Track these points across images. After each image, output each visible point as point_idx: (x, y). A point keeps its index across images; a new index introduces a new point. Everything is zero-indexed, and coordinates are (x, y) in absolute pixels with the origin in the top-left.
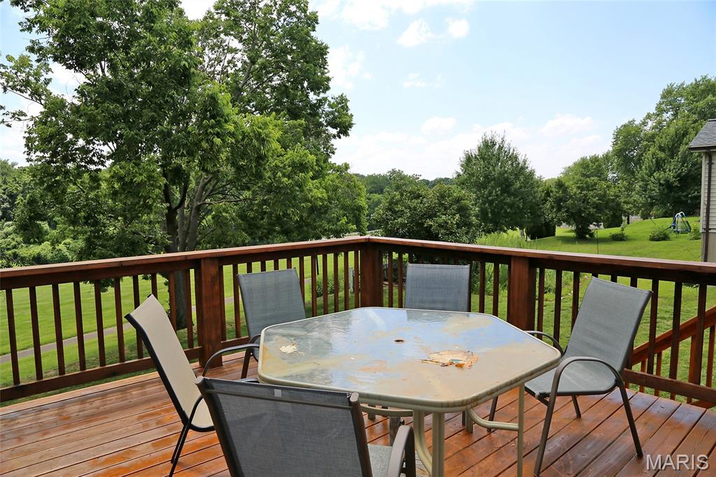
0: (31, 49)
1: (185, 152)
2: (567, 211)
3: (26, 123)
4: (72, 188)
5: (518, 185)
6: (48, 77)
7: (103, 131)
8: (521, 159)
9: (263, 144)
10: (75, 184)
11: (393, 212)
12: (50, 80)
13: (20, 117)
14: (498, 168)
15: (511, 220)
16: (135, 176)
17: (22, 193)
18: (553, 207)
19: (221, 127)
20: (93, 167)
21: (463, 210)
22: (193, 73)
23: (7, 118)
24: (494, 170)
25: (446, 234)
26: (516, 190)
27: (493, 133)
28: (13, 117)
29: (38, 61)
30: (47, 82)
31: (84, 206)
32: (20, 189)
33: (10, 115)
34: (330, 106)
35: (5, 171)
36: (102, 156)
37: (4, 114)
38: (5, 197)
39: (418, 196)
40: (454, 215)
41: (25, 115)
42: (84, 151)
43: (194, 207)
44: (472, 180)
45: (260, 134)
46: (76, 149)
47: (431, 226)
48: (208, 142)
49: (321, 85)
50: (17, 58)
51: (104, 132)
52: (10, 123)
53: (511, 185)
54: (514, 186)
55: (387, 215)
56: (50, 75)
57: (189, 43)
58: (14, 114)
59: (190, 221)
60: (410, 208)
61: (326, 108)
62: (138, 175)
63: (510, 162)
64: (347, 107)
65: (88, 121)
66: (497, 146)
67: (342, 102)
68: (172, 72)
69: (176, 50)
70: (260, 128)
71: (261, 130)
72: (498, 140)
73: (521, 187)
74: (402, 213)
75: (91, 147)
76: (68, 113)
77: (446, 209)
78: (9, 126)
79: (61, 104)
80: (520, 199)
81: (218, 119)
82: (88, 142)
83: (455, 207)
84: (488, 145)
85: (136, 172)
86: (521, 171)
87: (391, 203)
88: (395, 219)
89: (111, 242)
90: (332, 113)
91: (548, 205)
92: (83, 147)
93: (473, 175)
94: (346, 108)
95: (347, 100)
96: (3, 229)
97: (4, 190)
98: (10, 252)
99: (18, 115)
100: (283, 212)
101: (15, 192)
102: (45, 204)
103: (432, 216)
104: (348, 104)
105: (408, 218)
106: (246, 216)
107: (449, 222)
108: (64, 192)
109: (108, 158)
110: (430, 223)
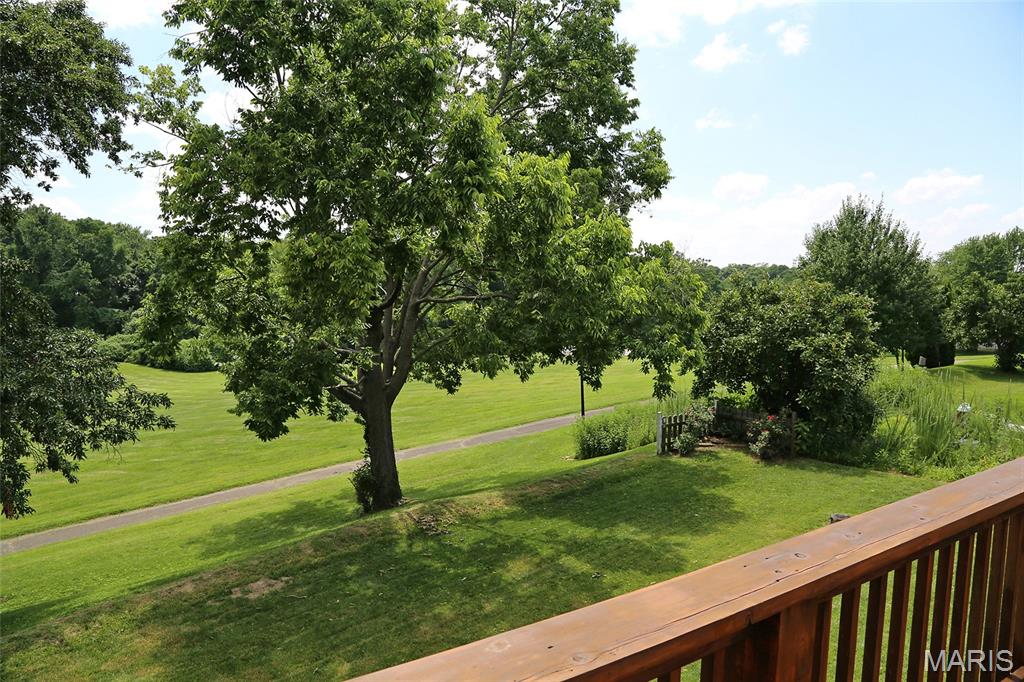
0: (177, 54)
1: (421, 216)
2: (986, 327)
3: (163, 170)
4: (226, 273)
5: (906, 281)
6: (197, 100)
7: (283, 178)
8: (910, 239)
9: (553, 207)
10: (231, 265)
11: (728, 324)
12: (200, 104)
13: (156, 162)
14: (873, 255)
15: (892, 337)
16: (332, 259)
17: (155, 272)
18: (958, 319)
19: (485, 174)
20: (258, 240)
21: (853, 324)
22: (441, 80)
23: (137, 163)
24: (866, 258)
25: (829, 365)
26: (902, 290)
27: (862, 198)
28: (145, 160)
29: (186, 72)
30: (196, 107)
31: (245, 301)
32: (153, 266)
33: (142, 159)
34: (633, 148)
35: (136, 241)
36: (276, 223)
37: (132, 157)
38: (134, 276)
39: (775, 300)
40: (840, 333)
41: (162, 157)
42: (249, 211)
43: (410, 305)
44: (828, 272)
45: (547, 189)
46: (236, 209)
47: (799, 351)
48: (461, 200)
49: (620, 113)
50: (153, 68)
51: (284, 181)
52: (141, 170)
53: (895, 282)
54: (901, 284)
55: (717, 328)
56: (200, 97)
57: (433, 28)
58: (147, 156)
59: (402, 327)
60: (762, 318)
61: (626, 151)
62: (337, 257)
63: (891, 245)
64: (660, 150)
65: (259, 160)
66: (869, 218)
67: (654, 140)
68: (402, 77)
69: (411, 41)
70: (548, 178)
71: (548, 182)
72: (871, 208)
73: (911, 286)
74: (745, 328)
75: (259, 205)
76: (224, 148)
77: (825, 322)
78: (138, 175)
79: (215, 134)
80: (909, 305)
81: (480, 159)
82: (255, 198)
83: (841, 319)
84: (853, 217)
85: (334, 252)
86: (908, 258)
87: (725, 308)
88: (732, 335)
89: (285, 361)
90: (637, 159)
91: (949, 314)
92: (247, 205)
93: (830, 263)
94: (658, 151)
95: (661, 138)
96: (130, 320)
97: (134, 267)
98: (137, 352)
99: (152, 158)
100: (575, 324)
101: (147, 270)
102: (184, 298)
103: (802, 333)
104: (663, 145)
105: (759, 335)
106: (499, 325)
107: (834, 345)
108: (212, 280)
109: (285, 226)
110: (800, 345)
